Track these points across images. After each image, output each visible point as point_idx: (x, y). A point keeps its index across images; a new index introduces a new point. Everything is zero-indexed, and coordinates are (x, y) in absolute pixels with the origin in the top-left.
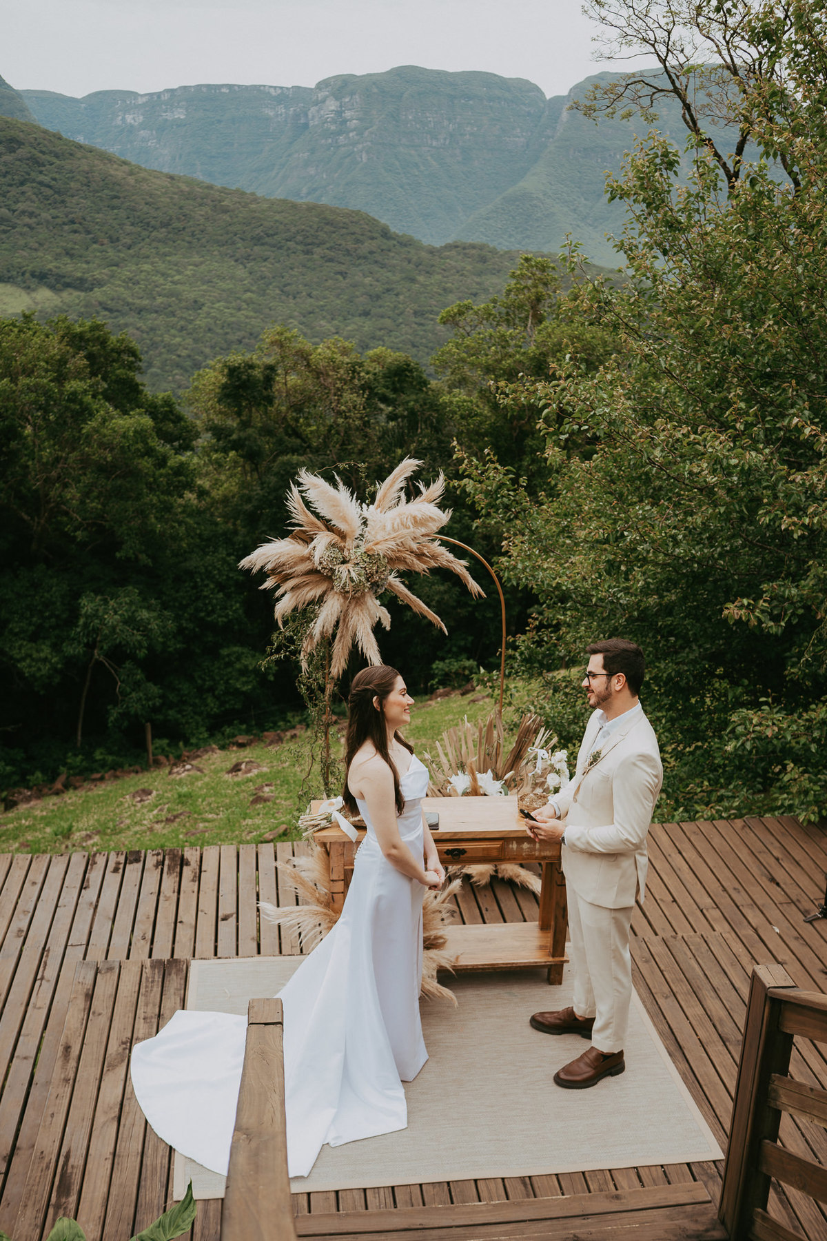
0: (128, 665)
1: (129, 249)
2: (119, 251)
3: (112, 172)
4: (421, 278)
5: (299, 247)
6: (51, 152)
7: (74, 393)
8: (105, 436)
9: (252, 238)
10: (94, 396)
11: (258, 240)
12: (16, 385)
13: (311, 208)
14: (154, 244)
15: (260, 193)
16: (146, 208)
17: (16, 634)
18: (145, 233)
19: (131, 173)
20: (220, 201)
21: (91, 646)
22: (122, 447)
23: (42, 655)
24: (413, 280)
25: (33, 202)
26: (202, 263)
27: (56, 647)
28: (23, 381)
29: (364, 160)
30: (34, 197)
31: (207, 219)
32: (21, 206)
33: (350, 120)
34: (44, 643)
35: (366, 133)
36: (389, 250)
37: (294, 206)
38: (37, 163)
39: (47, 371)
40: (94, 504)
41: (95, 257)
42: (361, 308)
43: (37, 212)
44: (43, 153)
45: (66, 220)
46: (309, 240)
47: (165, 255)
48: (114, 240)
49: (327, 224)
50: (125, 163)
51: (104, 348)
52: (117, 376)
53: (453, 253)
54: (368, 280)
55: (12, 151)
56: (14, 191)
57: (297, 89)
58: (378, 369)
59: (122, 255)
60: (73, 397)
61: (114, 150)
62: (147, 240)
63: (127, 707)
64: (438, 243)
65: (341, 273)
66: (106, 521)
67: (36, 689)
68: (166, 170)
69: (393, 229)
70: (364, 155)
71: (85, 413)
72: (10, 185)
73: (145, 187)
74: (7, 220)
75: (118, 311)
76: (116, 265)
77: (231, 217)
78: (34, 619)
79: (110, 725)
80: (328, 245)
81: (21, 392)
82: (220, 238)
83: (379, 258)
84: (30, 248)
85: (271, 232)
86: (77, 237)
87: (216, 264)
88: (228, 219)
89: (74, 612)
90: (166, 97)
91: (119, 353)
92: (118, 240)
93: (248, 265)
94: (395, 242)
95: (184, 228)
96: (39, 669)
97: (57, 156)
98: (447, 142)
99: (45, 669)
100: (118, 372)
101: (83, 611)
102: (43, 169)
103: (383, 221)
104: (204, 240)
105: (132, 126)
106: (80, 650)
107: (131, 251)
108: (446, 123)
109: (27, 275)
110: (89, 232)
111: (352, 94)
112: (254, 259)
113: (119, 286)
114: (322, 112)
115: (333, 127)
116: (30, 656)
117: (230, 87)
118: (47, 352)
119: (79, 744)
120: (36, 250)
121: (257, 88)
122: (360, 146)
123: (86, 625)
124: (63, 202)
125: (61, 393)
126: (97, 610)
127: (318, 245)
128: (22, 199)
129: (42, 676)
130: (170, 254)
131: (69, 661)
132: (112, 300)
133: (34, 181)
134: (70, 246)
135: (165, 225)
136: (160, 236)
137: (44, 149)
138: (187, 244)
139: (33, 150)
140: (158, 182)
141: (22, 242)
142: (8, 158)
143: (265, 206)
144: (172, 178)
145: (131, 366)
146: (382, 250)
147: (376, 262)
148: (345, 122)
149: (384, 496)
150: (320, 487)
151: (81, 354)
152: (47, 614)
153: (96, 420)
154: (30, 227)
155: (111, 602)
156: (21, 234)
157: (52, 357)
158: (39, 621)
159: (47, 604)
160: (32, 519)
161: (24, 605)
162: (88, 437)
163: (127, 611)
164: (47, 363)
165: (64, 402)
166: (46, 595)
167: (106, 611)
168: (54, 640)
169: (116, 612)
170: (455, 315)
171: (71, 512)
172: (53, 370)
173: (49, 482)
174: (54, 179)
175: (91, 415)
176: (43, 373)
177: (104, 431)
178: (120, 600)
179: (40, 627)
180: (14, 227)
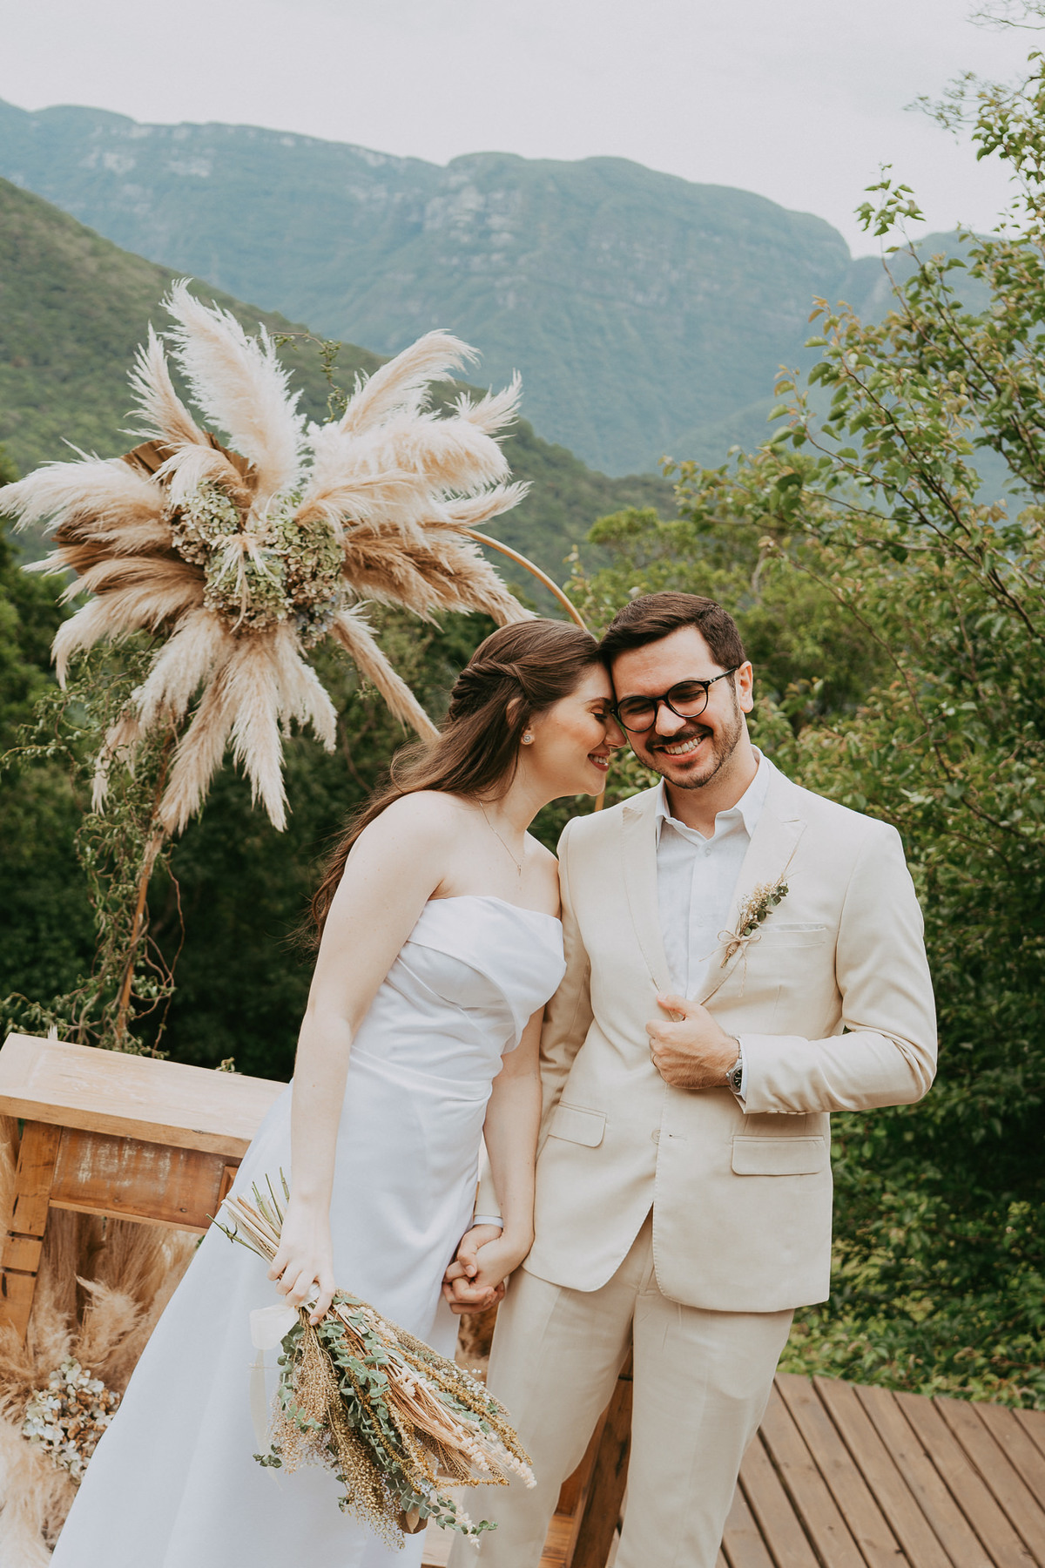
18: (97, 361)
19: (94, 253)
29: (510, 304)
33: (499, 232)
35: (522, 260)
48: (40, 362)
50: (87, 233)
53: (641, 493)
57: (414, 163)
59: (49, 390)
61: (71, 207)
64: (614, 474)
68: (154, 258)
69: (538, 434)
70: (511, 296)
73: (113, 279)
92: (47, 362)
111: (510, 187)
114: (451, 210)
115: (466, 238)
122: (507, 280)
148: (487, 232)
149: (368, 407)
150: (216, 339)
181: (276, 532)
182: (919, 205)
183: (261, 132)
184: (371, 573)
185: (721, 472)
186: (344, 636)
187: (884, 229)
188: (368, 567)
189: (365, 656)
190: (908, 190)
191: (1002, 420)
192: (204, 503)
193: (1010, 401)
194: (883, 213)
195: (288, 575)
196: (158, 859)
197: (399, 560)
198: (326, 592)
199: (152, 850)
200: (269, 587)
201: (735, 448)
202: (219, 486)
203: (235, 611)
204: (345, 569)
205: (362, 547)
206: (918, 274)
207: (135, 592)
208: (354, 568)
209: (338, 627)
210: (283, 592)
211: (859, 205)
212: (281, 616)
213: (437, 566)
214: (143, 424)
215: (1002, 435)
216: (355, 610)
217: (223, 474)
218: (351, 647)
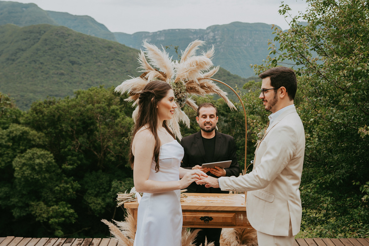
6: (121, 50)
8: (123, 124)
10: (120, 111)
12: (94, 107)
17: (90, 194)
23: (98, 202)
25: (115, 66)
27: (103, 200)
28: (96, 105)
30: (116, 64)
32: (111, 67)
33: (218, 39)
34: (99, 198)
35: (223, 43)
36: (230, 80)
38: (117, 54)
39: (105, 102)
40: (117, 148)
43: (116, 69)
44: (119, 51)
55: (109, 50)
56: (110, 62)
57: (200, 30)
58: (220, 104)
60: (113, 111)
64: (246, 78)
66: (122, 154)
67: (96, 214)
69: (231, 73)
70: (222, 50)
71: (117, 116)
72: (108, 61)
74: (107, 71)
78: (97, 189)
81: (95, 109)
89: (110, 187)
90: (158, 33)
94: (232, 77)
96: (97, 207)
97: (123, 51)
98: (250, 45)
99: (99, 207)
101: (113, 186)
102: (119, 55)
103: (228, 70)
108: (249, 39)
111: (218, 31)
114: (208, 37)
115: (212, 41)
116: (94, 202)
117: (179, 30)
118: (106, 96)
120: (115, 81)
121: (187, 30)
122: (221, 47)
123: (114, 191)
124: (124, 66)
125: (109, 109)
126: (118, 186)
128: (112, 65)
129: (98, 210)
131: (108, 205)
133: (116, 59)
139: (116, 50)
141: (111, 78)
142: (108, 52)
146: (228, 80)
148: (216, 39)
151: (117, 97)
152: (101, 187)
153: (120, 118)
154: (114, 73)
155: (123, 183)
156: (111, 76)
157: (107, 98)
158: (98, 190)
159: (101, 184)
160: (98, 154)
161: (93, 184)
162: (117, 125)
163: (128, 186)
164: (105, 100)
165: (110, 113)
166: (101, 181)
167: (121, 186)
168: (103, 197)
169: (124, 187)
170: (249, 86)
171: (111, 151)
172: (107, 102)
173: (104, 140)
174: (122, 58)
175: (119, 117)
176: (103, 103)
177: (123, 122)
178: (126, 182)
179: (98, 192)
180: (109, 73)
182: (290, 7)
183: (172, 30)
184: (192, 90)
185: (262, 65)
186: (189, 103)
187: (284, 13)
188: (191, 89)
189: (194, 107)
190: (288, 5)
191: (315, 44)
193: (315, 39)
194: (283, 10)
195: (175, 93)
197: (196, 86)
201: (264, 60)
204: (187, 90)
205: (189, 85)
206: (293, 20)
208: (188, 90)
209: (187, 102)
211: (279, 10)
213: (205, 86)
214: (142, 69)
215: (315, 48)
216: (190, 98)
217: (159, 75)
218: (191, 106)
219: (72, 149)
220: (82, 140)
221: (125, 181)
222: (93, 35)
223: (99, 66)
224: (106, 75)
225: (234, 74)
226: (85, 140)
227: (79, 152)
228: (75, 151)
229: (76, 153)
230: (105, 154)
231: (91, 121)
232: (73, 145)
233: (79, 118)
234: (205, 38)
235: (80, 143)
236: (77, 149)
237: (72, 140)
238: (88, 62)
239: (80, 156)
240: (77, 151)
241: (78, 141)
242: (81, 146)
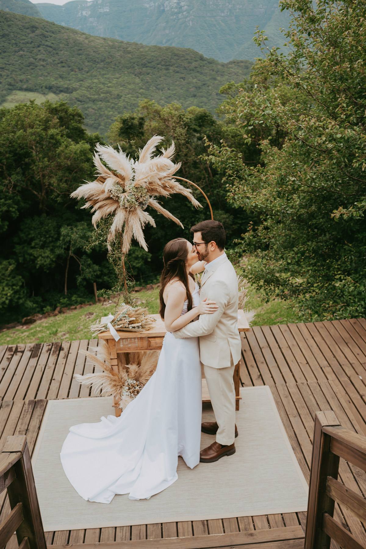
0: (84, 257)
1: (87, 73)
2: (83, 74)
3: (78, 38)
4: (219, 78)
5: (163, 67)
6: (50, 31)
7: (52, 135)
8: (67, 154)
9: (142, 65)
10: (62, 136)
11: (145, 65)
12: (26, 132)
13: (167, 49)
14: (99, 70)
15: (144, 44)
16: (94, 54)
18: (94, 65)
19: (86, 38)
20: (127, 48)
21: (68, 249)
22: (75, 158)
23: (46, 255)
24: (215, 79)
25: (44, 54)
26: (120, 77)
27: (52, 251)
28: (29, 130)
29: (191, 25)
30: (44, 52)
31: (121, 57)
32: (39, 57)
33: (184, 6)
34: (47, 249)
35: (191, 12)
36: (204, 66)
37: (160, 48)
38: (45, 36)
40: (63, 185)
41: (73, 77)
42: (192, 93)
43: (46, 59)
44: (47, 32)
45: (59, 62)
46: (167, 64)
47: (104, 75)
48: (80, 69)
49: (175, 56)
50: (83, 34)
51: (67, 114)
52: (73, 126)
53: (233, 65)
54: (195, 81)
55: (33, 32)
56: (35, 50)
58: (192, 116)
59: (84, 76)
60: (52, 137)
61: (78, 28)
62: (95, 68)
63: (85, 276)
64: (226, 62)
65: (182, 78)
67: (45, 270)
68: (102, 36)
69: (205, 56)
70: (191, 22)
71: (57, 144)
72: (34, 48)
73: (93, 44)
74: (33, 64)
75: (84, 101)
76: (82, 81)
77: (132, 55)
78: (42, 239)
79: (78, 284)
80: (176, 65)
81: (28, 136)
82: (128, 65)
83: (199, 70)
84: (44, 76)
85: (150, 61)
86: (64, 69)
87: (126, 77)
88: (131, 56)
89: (59, 234)
90: (100, 2)
91: (73, 116)
92: (82, 69)
93: (141, 77)
94: (206, 62)
95: (111, 62)
96: (45, 261)
97: (53, 33)
98: (228, 14)
99: (48, 261)
100: (73, 124)
101: (62, 233)
102: (48, 39)
103: (200, 53)
104: (120, 67)
105: (85, 16)
106: (63, 251)
107: (88, 74)
108: (227, 4)
109: (44, 88)
110: (69, 67)
112: (143, 74)
113: (84, 90)
114: (171, 4)
115: (176, 10)
116: (41, 255)
118: (40, 117)
119: (66, 294)
120: (47, 76)
122: (189, 19)
123: (64, 240)
124: (57, 53)
125: (46, 134)
126: (68, 233)
127: (172, 66)
128: (40, 53)
129: (47, 264)
130: (105, 74)
131: (59, 257)
132: (81, 96)
133: (44, 45)
134: (61, 73)
135: (102, 61)
136: (101, 66)
137: (47, 30)
138: (113, 69)
139: (42, 31)
140: (98, 41)
141: (40, 73)
142: (32, 35)
143: (147, 49)
144: (104, 39)
145: (80, 122)
146: (201, 66)
147: (198, 72)
148: (181, 7)
149: (144, 157)
150: (108, 153)
151: (56, 117)
152: (47, 236)
153: (62, 147)
154: (43, 66)
155: (75, 229)
156: (40, 69)
157: (42, 119)
158: (44, 239)
159: (47, 232)
160: (39, 194)
161: (37, 232)
162: (59, 154)
163: (81, 232)
164: (40, 122)
165: (48, 139)
166: (47, 228)
167: (72, 233)
168: (51, 248)
169: (77, 233)
170: (227, 89)
171: (55, 189)
172: (43, 125)
173: (44, 176)
174: (53, 43)
175: (60, 144)
176: (38, 127)
177: (66, 151)
178: (78, 228)
179: (45, 242)
180: (36, 67)
181: (131, 190)
186: (151, 204)
189: (157, 207)
192: (115, 188)
195: (136, 198)
196: (125, 260)
197: (158, 188)
198: (145, 199)
199: (123, 258)
200: (132, 202)
202: (118, 183)
203: (127, 208)
205: (150, 187)
207: (106, 208)
209: (149, 204)
210: (136, 202)
212: (137, 206)
213: (166, 187)
216: (152, 199)
219: (4, 190)
220: (16, 178)
221: (76, 226)
222: (7, 10)
223: (21, 56)
224: (32, 69)
225: (209, 58)
226: (19, 178)
227: (13, 193)
228: (8, 192)
229: (10, 195)
230: (47, 193)
231: (24, 150)
232: (5, 185)
233: (7, 149)
234: (167, 6)
235: (14, 182)
236: (11, 189)
237: (3, 179)
238: (5, 52)
239: (16, 198)
240: (11, 192)
241: (11, 180)
242: (15, 186)
